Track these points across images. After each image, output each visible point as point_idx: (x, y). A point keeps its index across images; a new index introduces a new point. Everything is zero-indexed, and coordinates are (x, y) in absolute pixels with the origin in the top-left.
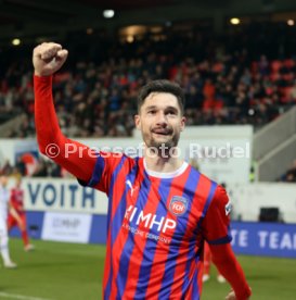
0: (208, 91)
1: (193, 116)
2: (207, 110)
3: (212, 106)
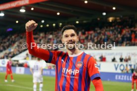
0: (133, 36)
1: (129, 43)
2: (133, 42)
3: (134, 40)
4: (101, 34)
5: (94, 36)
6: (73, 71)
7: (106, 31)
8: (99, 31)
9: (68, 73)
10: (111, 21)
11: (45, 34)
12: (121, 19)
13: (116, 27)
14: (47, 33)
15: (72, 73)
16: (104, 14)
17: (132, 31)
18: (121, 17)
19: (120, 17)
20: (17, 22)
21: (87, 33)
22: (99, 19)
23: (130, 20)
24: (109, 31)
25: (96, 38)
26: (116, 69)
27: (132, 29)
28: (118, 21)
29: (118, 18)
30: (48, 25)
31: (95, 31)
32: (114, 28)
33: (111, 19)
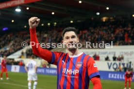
4: (95, 34)
5: (88, 36)
6: (73, 71)
7: (100, 30)
8: (92, 31)
9: (68, 73)
10: (104, 21)
11: (40, 33)
12: (114, 18)
13: (110, 26)
14: (42, 32)
15: (72, 73)
16: (98, 14)
17: (125, 31)
18: (115, 16)
19: (113, 17)
20: (13, 21)
21: (81, 32)
22: (92, 19)
23: (123, 20)
24: (103, 30)
25: (89, 37)
26: (109, 67)
27: (125, 29)
28: (111, 21)
29: (111, 18)
30: (43, 25)
31: (89, 30)
32: (107, 27)
33: (104, 19)
